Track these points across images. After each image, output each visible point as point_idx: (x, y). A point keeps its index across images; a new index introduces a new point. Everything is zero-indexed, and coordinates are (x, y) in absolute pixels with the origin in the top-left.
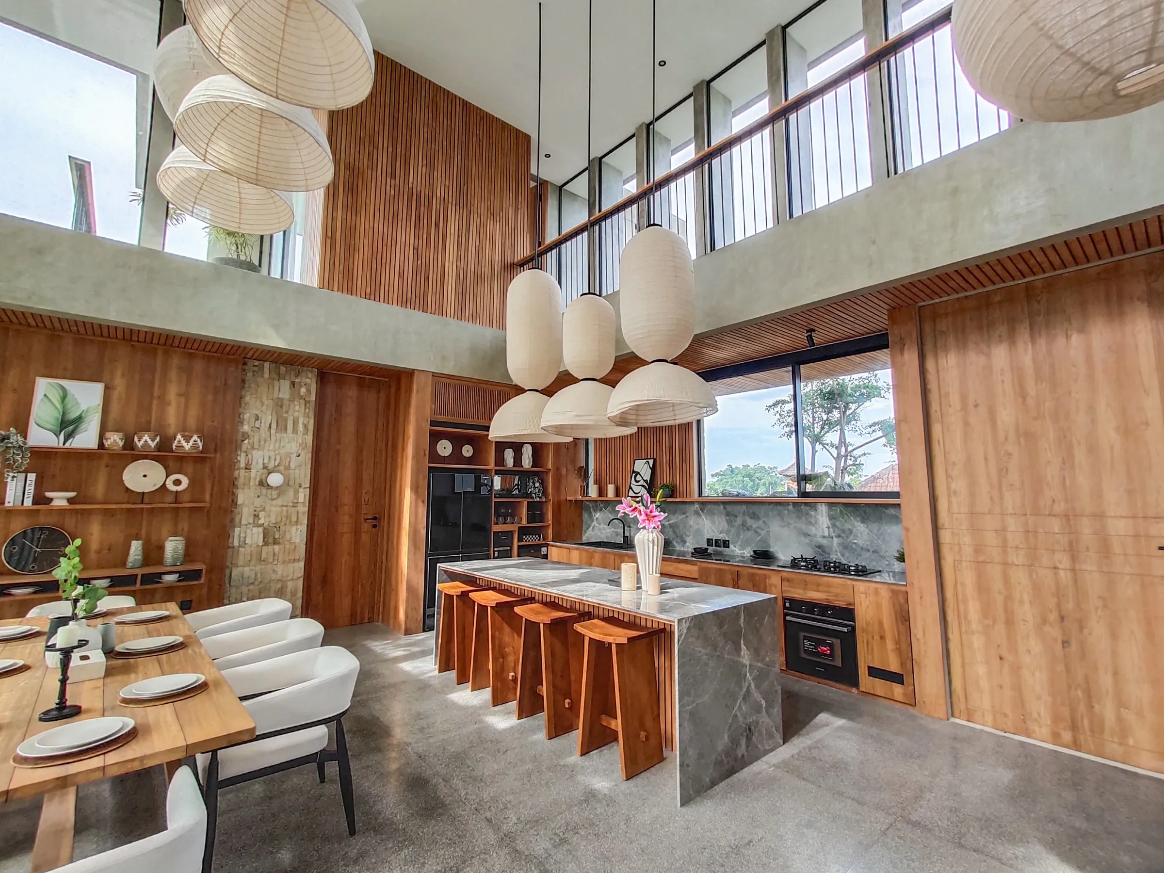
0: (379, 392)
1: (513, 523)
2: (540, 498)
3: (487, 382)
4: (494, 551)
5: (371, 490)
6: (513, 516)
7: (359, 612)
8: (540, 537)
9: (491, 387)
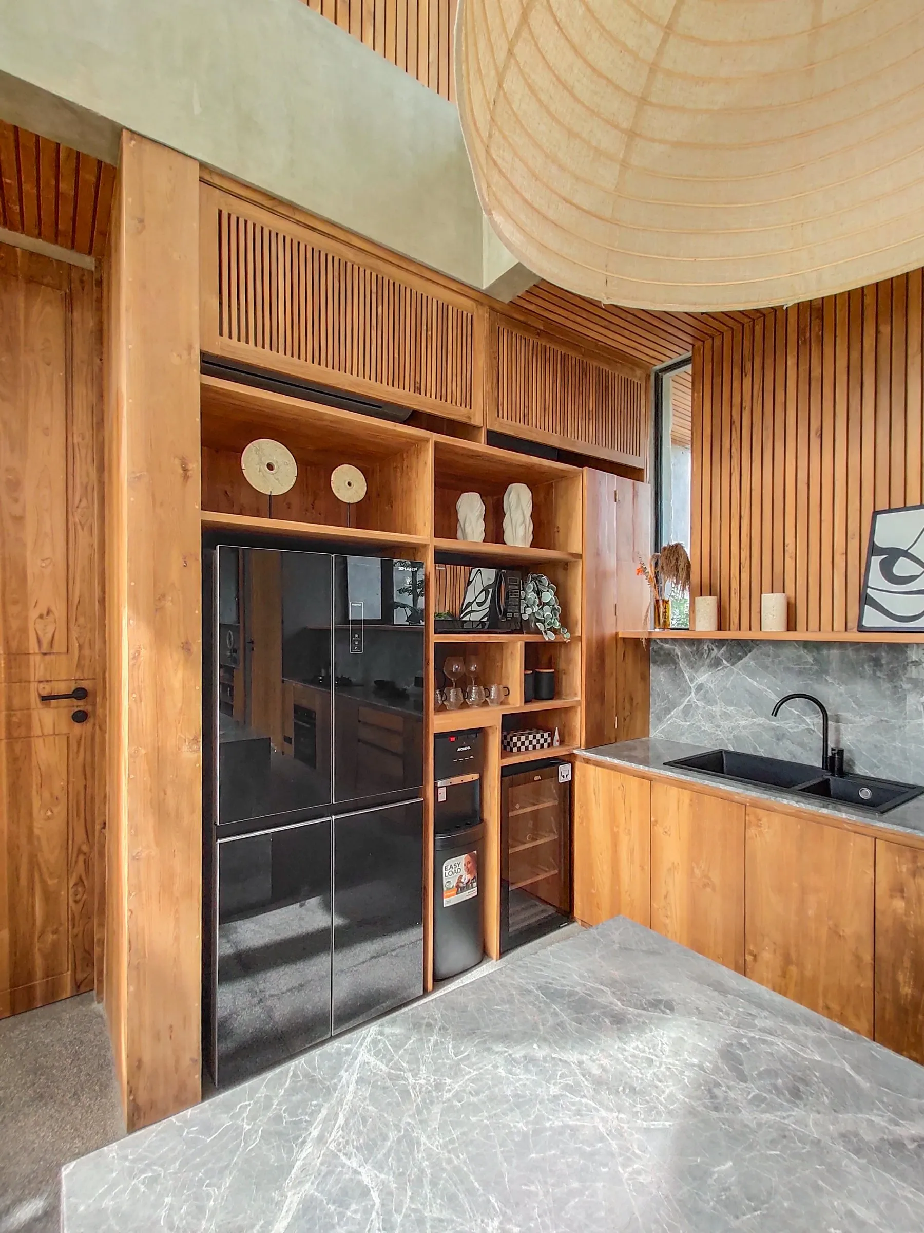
0: (69, 302)
1: (485, 704)
2: (555, 632)
3: (402, 260)
4: (436, 788)
5: (59, 611)
6: (484, 682)
7: (39, 972)
8: (552, 735)
9: (418, 285)
